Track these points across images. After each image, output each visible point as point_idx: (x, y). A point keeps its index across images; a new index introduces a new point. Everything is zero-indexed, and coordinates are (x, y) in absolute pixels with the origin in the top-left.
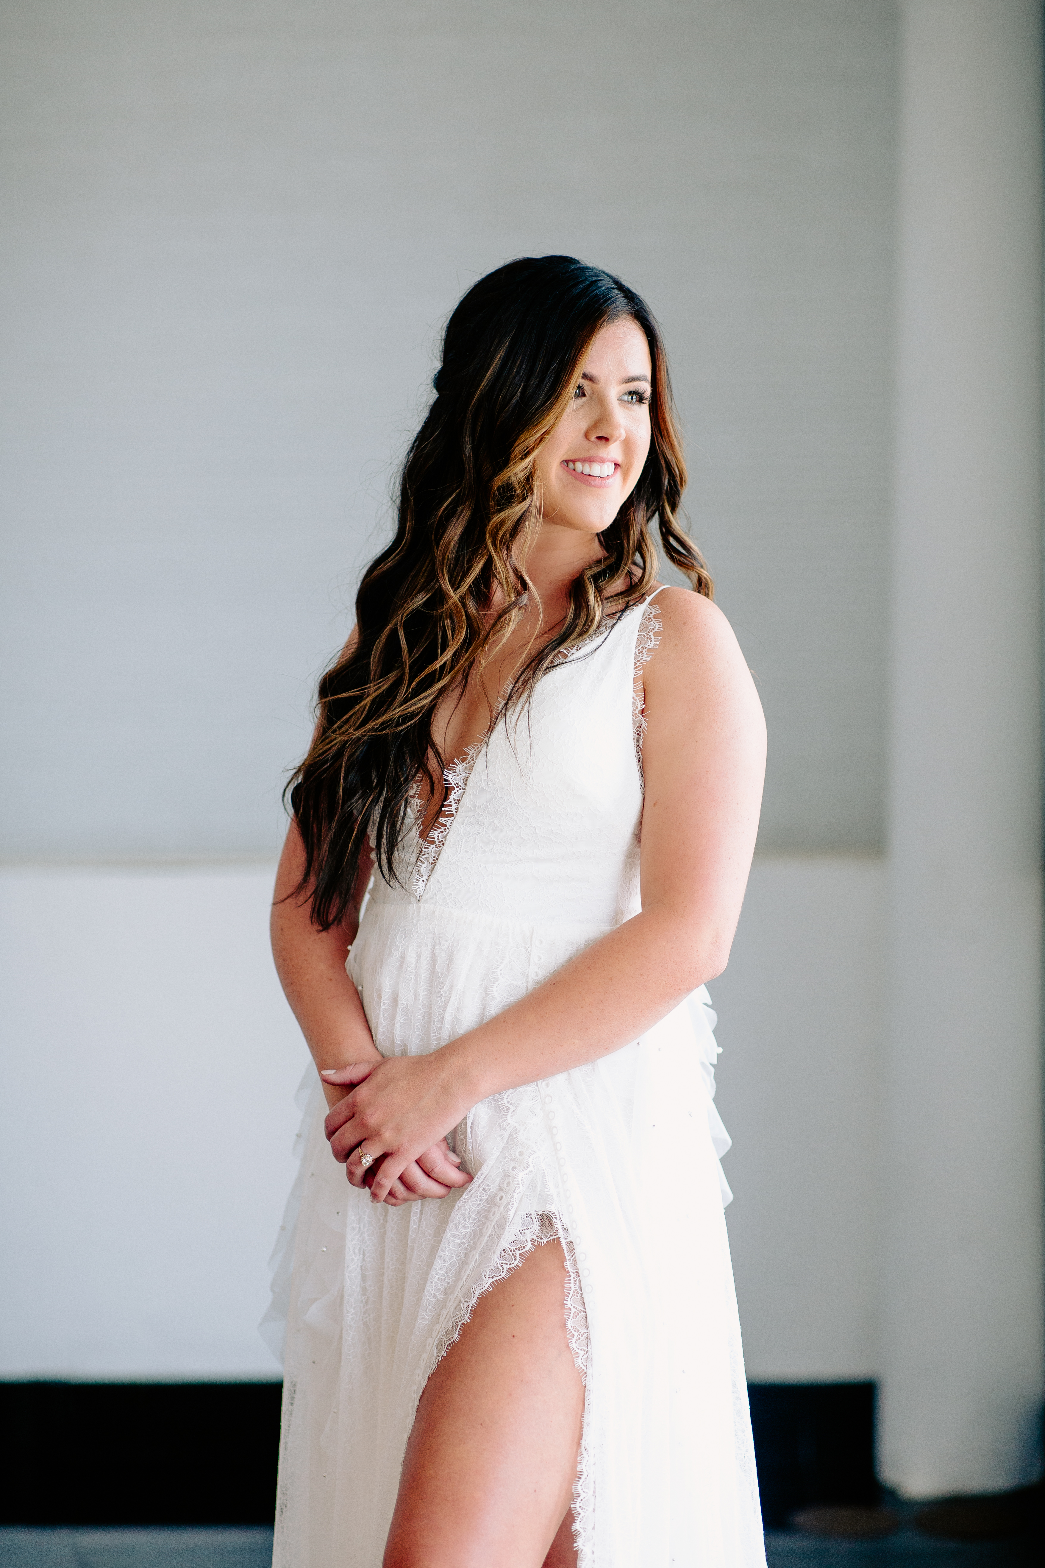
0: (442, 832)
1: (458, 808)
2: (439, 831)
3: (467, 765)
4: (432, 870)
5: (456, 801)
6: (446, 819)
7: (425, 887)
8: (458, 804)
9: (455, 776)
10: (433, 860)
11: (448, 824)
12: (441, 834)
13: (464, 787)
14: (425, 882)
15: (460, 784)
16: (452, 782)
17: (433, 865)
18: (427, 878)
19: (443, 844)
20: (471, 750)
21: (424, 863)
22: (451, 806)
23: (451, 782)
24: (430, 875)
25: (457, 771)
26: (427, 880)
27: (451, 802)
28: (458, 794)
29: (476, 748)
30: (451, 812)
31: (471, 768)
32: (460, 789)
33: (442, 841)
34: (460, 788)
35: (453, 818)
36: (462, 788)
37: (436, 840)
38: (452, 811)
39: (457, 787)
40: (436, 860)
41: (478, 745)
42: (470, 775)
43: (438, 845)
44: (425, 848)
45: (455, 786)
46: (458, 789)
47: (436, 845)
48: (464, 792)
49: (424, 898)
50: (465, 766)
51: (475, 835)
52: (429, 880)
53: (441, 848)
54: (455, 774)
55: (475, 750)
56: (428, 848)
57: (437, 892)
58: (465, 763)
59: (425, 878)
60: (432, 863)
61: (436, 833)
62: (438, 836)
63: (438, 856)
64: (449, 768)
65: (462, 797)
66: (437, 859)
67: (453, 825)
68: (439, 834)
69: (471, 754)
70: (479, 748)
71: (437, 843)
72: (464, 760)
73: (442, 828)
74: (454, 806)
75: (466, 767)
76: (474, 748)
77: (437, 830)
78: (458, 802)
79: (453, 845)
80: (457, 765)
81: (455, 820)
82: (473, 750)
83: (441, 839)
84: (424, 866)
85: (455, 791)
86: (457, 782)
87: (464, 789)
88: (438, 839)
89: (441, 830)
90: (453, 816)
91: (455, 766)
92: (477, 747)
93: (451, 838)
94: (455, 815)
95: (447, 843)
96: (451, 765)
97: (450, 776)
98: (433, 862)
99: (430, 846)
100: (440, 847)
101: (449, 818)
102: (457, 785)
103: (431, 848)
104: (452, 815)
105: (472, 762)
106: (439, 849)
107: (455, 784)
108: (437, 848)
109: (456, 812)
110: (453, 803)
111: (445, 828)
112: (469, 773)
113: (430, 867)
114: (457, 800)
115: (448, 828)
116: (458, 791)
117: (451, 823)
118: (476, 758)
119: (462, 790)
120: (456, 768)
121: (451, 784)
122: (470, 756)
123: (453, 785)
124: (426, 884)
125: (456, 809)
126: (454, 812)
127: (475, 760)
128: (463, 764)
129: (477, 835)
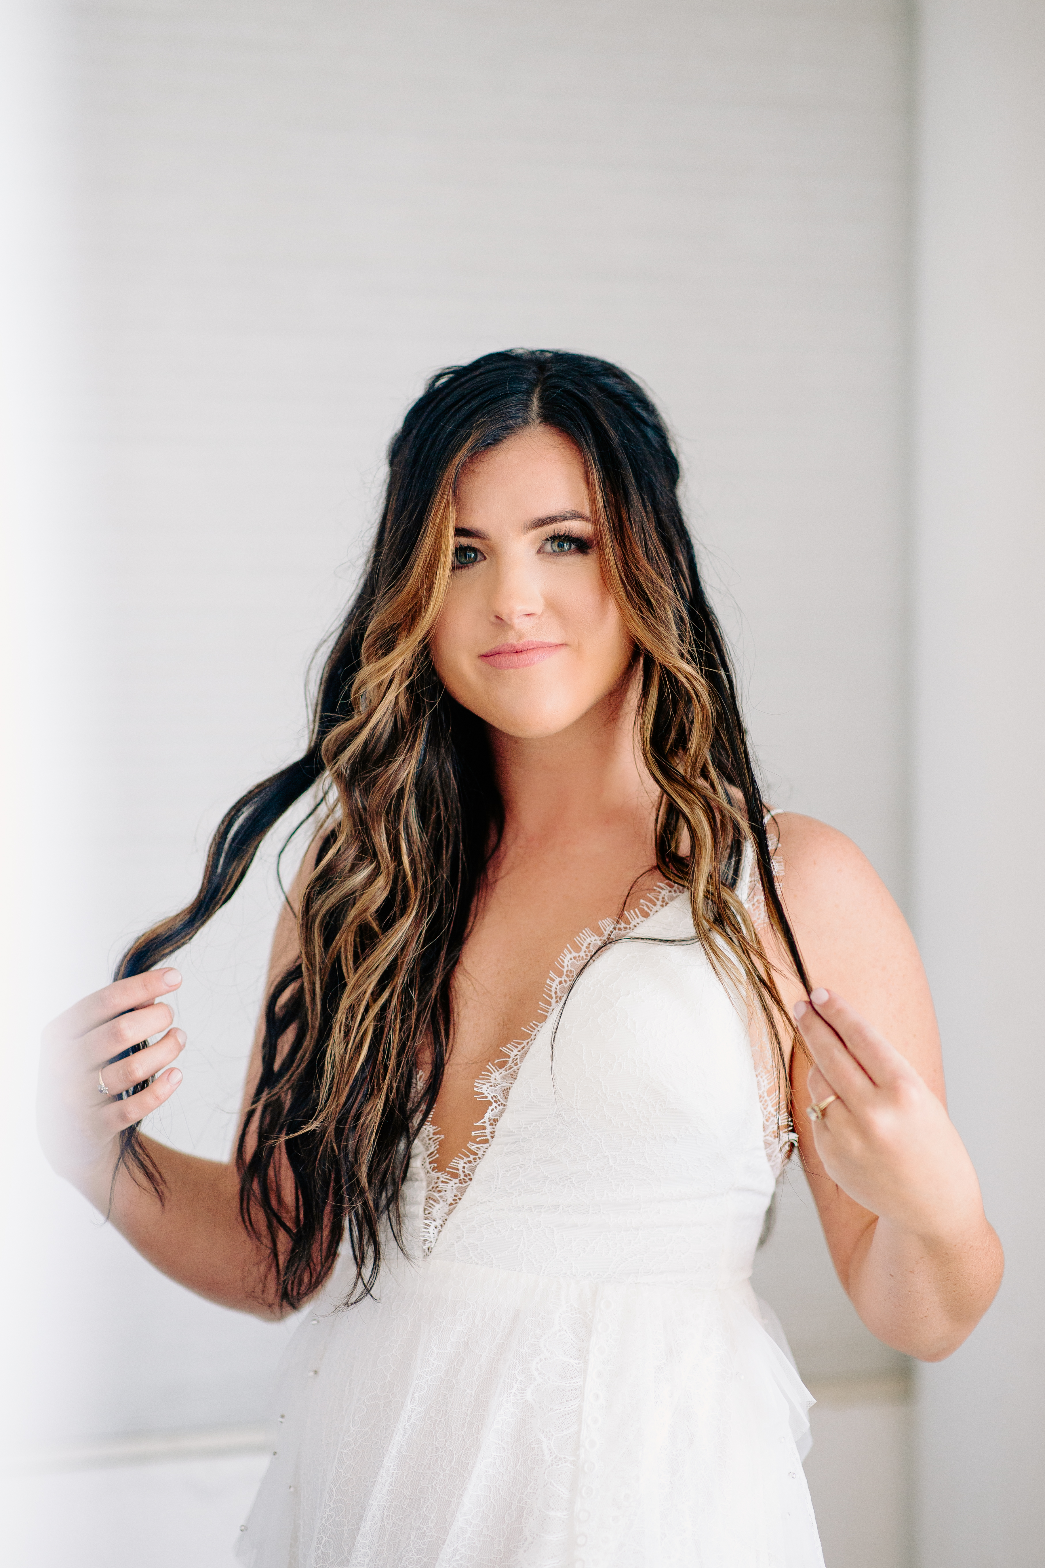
0: (470, 1162)
1: (494, 1132)
2: (466, 1159)
3: (508, 1072)
4: (449, 1213)
5: (492, 1121)
6: (479, 1146)
7: (438, 1236)
8: (494, 1126)
9: (491, 1086)
10: (454, 1200)
11: (480, 1153)
12: (469, 1164)
13: (504, 1103)
14: (438, 1229)
15: (499, 1097)
16: (488, 1095)
17: (452, 1206)
18: (442, 1223)
19: (471, 1179)
20: (512, 1051)
21: (439, 1203)
22: (484, 1128)
23: (486, 1094)
24: (446, 1220)
25: (493, 1081)
26: (441, 1225)
27: (484, 1122)
28: (497, 1111)
29: (520, 1047)
30: (484, 1138)
31: (514, 1076)
32: (499, 1105)
33: (469, 1175)
34: (499, 1103)
35: (487, 1145)
36: (502, 1104)
37: (460, 1172)
38: (486, 1136)
39: (496, 1102)
40: (456, 1200)
41: (523, 1043)
42: (513, 1085)
43: (464, 1179)
44: (443, 1182)
45: (492, 1101)
46: (496, 1105)
47: (460, 1180)
48: (504, 1110)
49: (434, 1251)
50: (504, 1073)
51: (518, 1168)
52: (445, 1227)
53: (467, 1184)
54: (490, 1084)
55: (519, 1051)
56: (447, 1183)
57: (455, 1243)
58: (504, 1069)
59: (439, 1222)
60: (451, 1204)
61: (462, 1162)
62: (464, 1167)
63: (462, 1195)
64: (480, 1077)
65: (501, 1116)
66: (460, 1199)
67: (486, 1154)
68: (465, 1165)
69: (512, 1055)
70: (526, 1048)
71: (462, 1177)
72: (502, 1065)
73: (471, 1156)
74: (489, 1129)
75: (507, 1075)
76: (517, 1047)
77: (463, 1159)
78: (494, 1123)
79: (486, 1180)
80: (492, 1073)
81: (489, 1148)
82: (515, 1052)
83: (467, 1172)
84: (437, 1206)
85: (493, 1107)
86: (495, 1095)
87: (504, 1105)
88: (464, 1172)
89: (469, 1159)
90: (488, 1143)
91: (489, 1074)
92: (522, 1046)
93: (483, 1169)
94: (490, 1142)
95: (475, 1178)
96: (483, 1073)
97: (485, 1087)
98: (453, 1202)
99: (451, 1180)
100: (466, 1182)
101: (481, 1145)
102: (495, 1099)
103: (452, 1183)
104: (486, 1141)
105: (515, 1068)
106: (464, 1185)
107: (492, 1098)
108: (461, 1183)
109: (492, 1137)
110: (487, 1125)
111: (474, 1157)
112: (511, 1083)
113: (447, 1209)
114: (494, 1120)
115: (479, 1158)
116: (496, 1107)
117: (485, 1152)
118: (521, 1062)
119: (501, 1107)
120: (490, 1076)
121: (486, 1097)
122: (511, 1059)
123: (490, 1098)
124: (440, 1232)
125: (491, 1133)
126: (489, 1137)
127: (519, 1065)
128: (501, 1071)
129: (521, 1167)
